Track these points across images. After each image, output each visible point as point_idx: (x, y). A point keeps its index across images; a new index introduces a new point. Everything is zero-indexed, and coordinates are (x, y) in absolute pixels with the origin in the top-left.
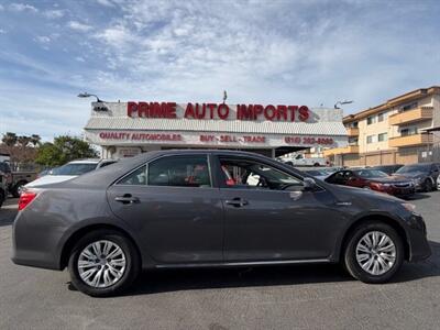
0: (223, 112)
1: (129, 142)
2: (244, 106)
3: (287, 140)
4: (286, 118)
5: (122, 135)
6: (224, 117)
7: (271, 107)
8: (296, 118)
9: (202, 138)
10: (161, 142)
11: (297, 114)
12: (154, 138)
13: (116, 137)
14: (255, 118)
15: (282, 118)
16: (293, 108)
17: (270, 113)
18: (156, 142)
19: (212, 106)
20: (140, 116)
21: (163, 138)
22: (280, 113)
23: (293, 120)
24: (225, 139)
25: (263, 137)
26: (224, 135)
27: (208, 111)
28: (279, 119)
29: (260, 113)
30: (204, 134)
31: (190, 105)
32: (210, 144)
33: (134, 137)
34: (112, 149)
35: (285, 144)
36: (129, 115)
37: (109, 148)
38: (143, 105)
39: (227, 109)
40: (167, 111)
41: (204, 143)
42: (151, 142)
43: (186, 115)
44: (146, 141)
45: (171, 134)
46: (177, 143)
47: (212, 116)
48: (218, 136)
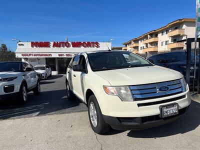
0: (67, 45)
1: (33, 57)
2: (75, 42)
4: (91, 46)
5: (30, 55)
6: (68, 47)
7: (84, 43)
9: (59, 55)
11: (94, 45)
12: (42, 55)
13: (27, 55)
14: (79, 47)
18: (43, 57)
19: (63, 43)
20: (36, 47)
21: (45, 55)
22: (88, 45)
23: (93, 47)
24: (68, 55)
27: (62, 44)
28: (88, 47)
29: (81, 45)
31: (54, 43)
32: (62, 57)
33: (34, 55)
34: (26, 59)
37: (25, 59)
38: (37, 43)
39: (69, 44)
40: (46, 45)
41: (61, 57)
42: (41, 57)
43: (53, 46)
44: (39, 57)
45: (48, 54)
46: (50, 57)
47: (63, 47)
48: (65, 54)
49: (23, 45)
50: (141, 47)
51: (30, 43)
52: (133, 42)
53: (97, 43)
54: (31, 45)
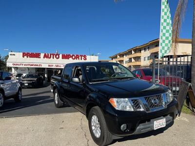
0: (57, 56)
1: (24, 66)
2: (64, 55)
4: (79, 59)
5: (20, 64)
6: (58, 58)
7: (73, 55)
8: (83, 57)
10: (35, 67)
12: (32, 65)
13: (18, 65)
14: (68, 59)
17: (74, 57)
18: (33, 67)
19: (53, 55)
20: (27, 57)
21: (35, 65)
22: (77, 57)
24: (57, 66)
27: (52, 56)
28: (77, 59)
29: (70, 57)
30: (50, 64)
31: (45, 54)
32: (52, 67)
36: (23, 57)
37: (15, 68)
38: (28, 53)
40: (37, 56)
41: (50, 67)
42: (31, 67)
43: (44, 58)
44: (29, 67)
45: (38, 64)
46: (40, 67)
47: (53, 58)
48: (54, 65)
49: (14, 55)
50: (126, 61)
51: (22, 53)
52: (118, 57)
53: (85, 56)
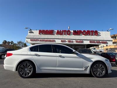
0: (69, 33)
2: (75, 31)
3: (90, 42)
4: (90, 35)
5: (37, 40)
7: (84, 31)
8: (93, 34)
11: (94, 33)
12: (47, 41)
13: (35, 40)
14: (79, 35)
15: (88, 34)
16: (92, 31)
17: (84, 33)
19: (65, 31)
20: (42, 34)
22: (88, 33)
23: (92, 35)
24: (69, 42)
25: (82, 41)
26: (69, 40)
27: (64, 33)
28: (87, 35)
29: (81, 33)
30: (62, 40)
31: (58, 31)
33: (41, 41)
35: (89, 43)
37: (33, 44)
38: (44, 31)
39: (70, 32)
40: (51, 32)
45: (52, 40)
47: (65, 35)
48: (67, 40)
49: (32, 32)
51: (38, 31)
53: (96, 32)
54: (38, 33)
